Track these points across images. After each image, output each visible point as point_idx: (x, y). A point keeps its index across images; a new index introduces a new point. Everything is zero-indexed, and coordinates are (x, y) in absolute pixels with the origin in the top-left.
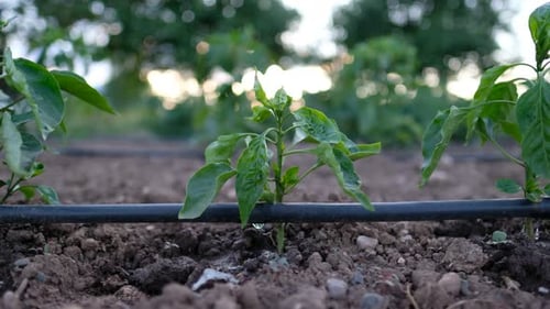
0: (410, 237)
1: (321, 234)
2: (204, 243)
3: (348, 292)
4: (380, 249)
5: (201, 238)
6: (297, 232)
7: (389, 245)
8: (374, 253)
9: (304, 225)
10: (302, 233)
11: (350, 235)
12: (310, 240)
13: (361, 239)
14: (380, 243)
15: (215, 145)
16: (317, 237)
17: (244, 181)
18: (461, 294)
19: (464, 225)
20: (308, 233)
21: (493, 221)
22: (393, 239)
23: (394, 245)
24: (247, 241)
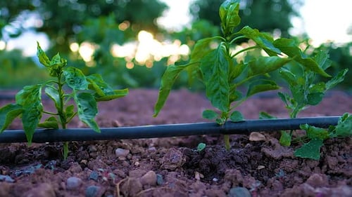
0: (154, 148)
1: (94, 148)
2: (18, 156)
3: (81, 185)
4: (129, 157)
6: (79, 147)
7: (137, 154)
8: (123, 159)
10: (82, 148)
11: (112, 148)
12: (83, 152)
13: (118, 151)
14: (130, 152)
15: (22, 91)
16: (91, 150)
17: (29, 115)
18: (157, 184)
19: (194, 140)
20: (86, 147)
22: (142, 150)
23: (140, 153)
24: (45, 154)
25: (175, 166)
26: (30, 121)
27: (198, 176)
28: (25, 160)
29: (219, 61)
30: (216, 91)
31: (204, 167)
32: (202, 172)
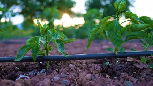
0: (85, 64)
1: (60, 64)
2: (27, 68)
3: (60, 80)
4: (75, 68)
5: (26, 66)
6: (53, 64)
7: (78, 67)
8: (73, 69)
9: (55, 62)
10: (54, 64)
11: (67, 64)
12: (56, 66)
13: (70, 65)
14: (76, 66)
15: (29, 40)
16: (58, 65)
17: (34, 50)
18: (92, 80)
19: (101, 60)
20: (56, 64)
21: (111, 59)
22: (80, 65)
23: (79, 66)
24: (39, 67)
25: (98, 72)
26: (35, 52)
27: (108, 76)
28: (30, 69)
29: (116, 26)
30: (115, 39)
31: (110, 72)
32: (109, 75)
